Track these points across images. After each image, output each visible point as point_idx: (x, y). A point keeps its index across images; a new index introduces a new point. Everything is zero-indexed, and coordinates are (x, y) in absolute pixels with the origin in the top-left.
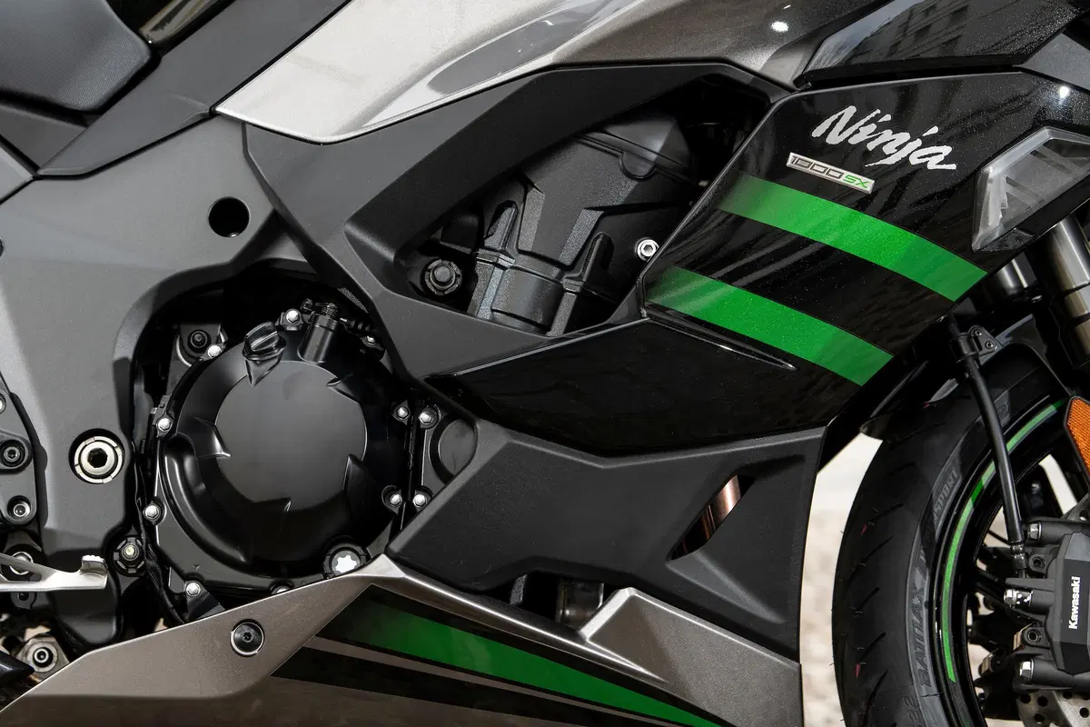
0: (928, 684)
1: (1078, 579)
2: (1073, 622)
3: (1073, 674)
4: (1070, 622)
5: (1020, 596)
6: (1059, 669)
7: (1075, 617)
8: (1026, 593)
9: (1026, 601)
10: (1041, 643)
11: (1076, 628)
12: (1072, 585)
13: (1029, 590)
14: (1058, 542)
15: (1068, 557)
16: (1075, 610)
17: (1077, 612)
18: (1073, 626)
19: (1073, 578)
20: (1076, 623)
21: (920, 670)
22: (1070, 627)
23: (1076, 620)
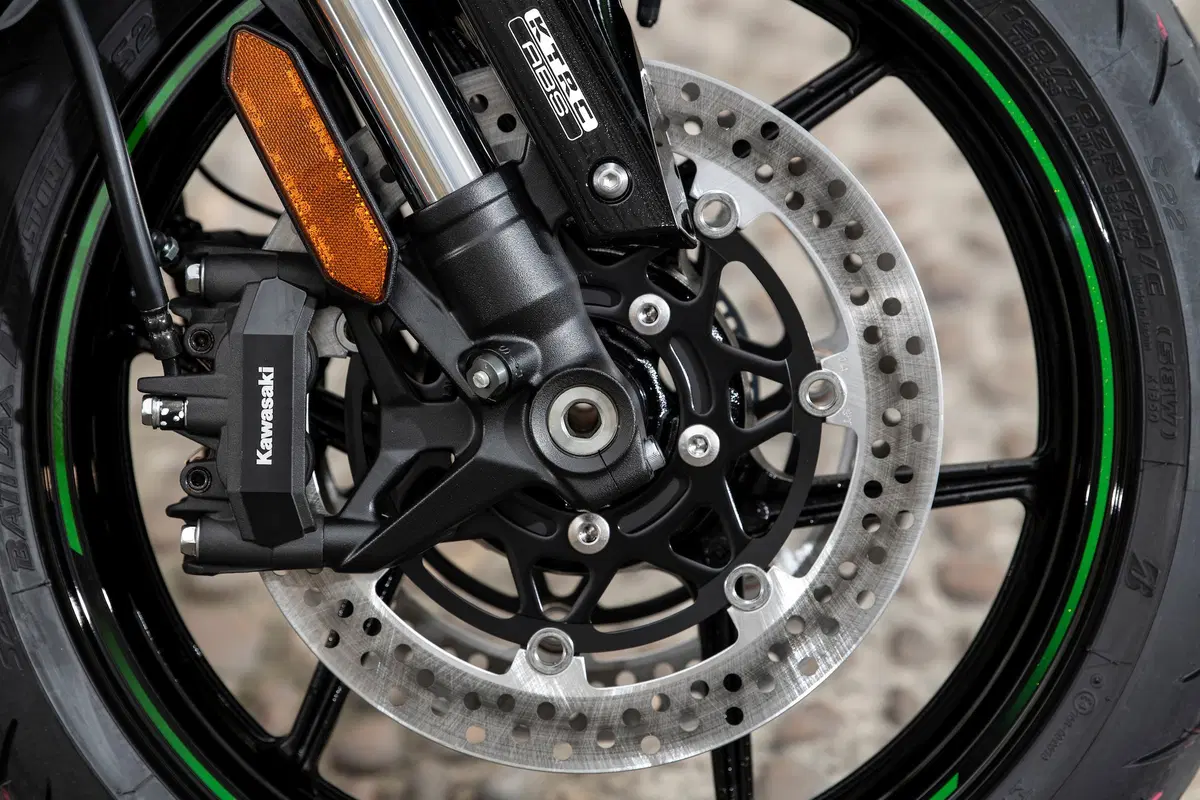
0: (28, 565)
1: (271, 370)
2: (265, 451)
3: (272, 546)
4: (259, 453)
5: (165, 412)
6: (244, 540)
7: (266, 442)
8: (177, 404)
9: (176, 418)
10: (211, 493)
11: (270, 462)
12: (260, 382)
13: (183, 398)
14: (236, 296)
15: (250, 331)
16: (267, 429)
17: (270, 433)
18: (263, 460)
19: (260, 369)
20: (269, 454)
21: (11, 544)
22: (258, 462)
23: (270, 447)
